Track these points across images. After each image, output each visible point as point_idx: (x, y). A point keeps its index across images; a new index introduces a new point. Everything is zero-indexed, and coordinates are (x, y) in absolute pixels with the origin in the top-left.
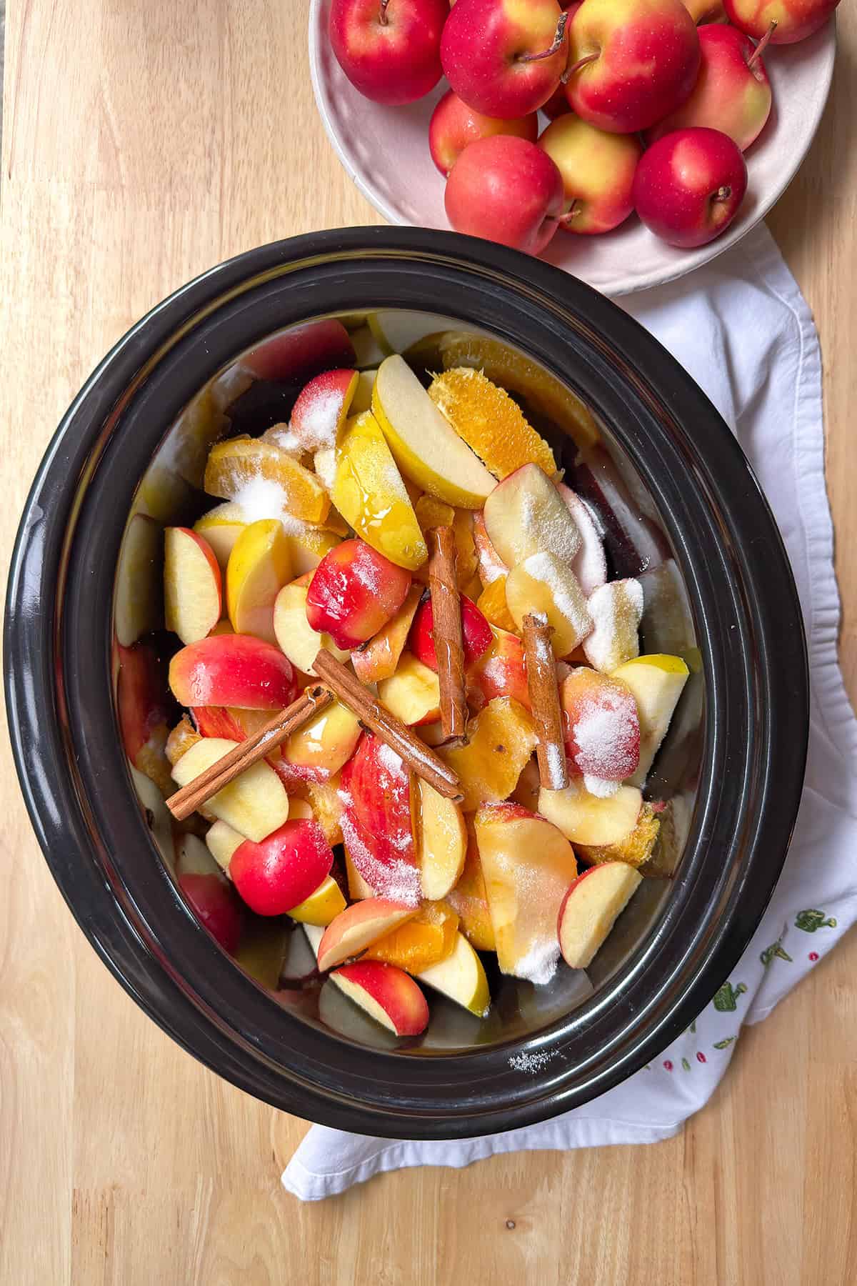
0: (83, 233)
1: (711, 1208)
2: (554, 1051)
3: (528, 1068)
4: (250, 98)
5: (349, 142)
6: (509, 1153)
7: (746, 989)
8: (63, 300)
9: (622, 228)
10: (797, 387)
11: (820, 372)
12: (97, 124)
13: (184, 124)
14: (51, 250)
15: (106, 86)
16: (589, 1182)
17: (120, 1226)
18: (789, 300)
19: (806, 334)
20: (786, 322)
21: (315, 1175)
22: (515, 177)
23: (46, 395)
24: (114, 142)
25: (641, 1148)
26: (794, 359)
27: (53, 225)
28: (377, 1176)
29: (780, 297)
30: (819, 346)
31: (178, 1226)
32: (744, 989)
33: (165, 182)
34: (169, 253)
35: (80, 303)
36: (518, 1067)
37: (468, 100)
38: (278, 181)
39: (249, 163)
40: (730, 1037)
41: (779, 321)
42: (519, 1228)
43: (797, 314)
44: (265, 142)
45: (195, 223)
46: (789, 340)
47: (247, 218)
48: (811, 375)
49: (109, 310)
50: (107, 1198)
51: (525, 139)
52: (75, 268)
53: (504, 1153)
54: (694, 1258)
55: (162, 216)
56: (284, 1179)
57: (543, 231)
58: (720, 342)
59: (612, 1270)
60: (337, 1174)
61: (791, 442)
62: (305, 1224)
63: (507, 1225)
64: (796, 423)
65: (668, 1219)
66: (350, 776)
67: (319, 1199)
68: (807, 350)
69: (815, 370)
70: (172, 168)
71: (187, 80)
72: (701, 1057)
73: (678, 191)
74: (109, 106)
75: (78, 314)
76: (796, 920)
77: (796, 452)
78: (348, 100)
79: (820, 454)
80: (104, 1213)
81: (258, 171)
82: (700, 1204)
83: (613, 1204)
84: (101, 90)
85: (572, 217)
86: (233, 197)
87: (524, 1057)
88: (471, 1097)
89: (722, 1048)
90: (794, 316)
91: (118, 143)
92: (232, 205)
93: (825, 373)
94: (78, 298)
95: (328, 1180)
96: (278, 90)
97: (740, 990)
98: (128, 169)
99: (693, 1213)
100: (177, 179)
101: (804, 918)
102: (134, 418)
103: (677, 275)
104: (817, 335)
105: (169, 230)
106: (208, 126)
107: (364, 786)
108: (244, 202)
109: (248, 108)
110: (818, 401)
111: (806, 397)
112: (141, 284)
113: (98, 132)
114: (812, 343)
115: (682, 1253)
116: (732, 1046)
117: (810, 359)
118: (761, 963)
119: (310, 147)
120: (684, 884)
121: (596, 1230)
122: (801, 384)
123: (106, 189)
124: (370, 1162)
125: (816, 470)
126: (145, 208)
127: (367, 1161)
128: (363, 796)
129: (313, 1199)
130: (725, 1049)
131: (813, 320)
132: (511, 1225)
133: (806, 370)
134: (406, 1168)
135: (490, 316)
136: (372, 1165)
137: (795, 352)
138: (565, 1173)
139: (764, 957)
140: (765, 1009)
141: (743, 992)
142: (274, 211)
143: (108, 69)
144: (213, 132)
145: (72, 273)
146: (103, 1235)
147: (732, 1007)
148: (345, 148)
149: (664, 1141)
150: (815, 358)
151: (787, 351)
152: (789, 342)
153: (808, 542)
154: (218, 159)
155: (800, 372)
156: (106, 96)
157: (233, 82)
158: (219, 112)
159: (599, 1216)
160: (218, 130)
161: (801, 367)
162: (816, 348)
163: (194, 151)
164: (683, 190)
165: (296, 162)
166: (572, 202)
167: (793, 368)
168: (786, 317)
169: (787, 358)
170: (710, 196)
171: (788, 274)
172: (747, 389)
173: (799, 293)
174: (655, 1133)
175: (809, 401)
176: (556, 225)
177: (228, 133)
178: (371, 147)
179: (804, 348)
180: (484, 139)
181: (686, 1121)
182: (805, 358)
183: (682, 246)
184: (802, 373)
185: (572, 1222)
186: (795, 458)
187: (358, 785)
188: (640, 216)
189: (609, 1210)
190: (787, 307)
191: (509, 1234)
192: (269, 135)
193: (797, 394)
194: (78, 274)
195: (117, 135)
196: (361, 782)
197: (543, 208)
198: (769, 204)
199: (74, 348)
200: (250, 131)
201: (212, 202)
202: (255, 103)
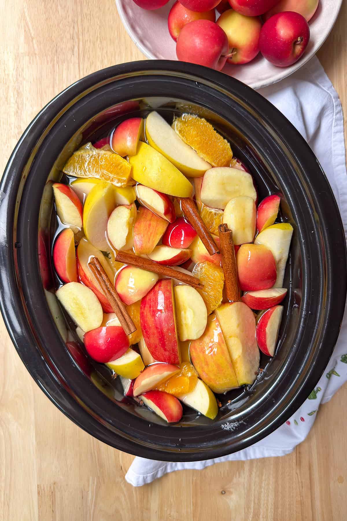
0: (20, 75)
1: (308, 481)
2: (241, 421)
3: (230, 429)
4: (89, 13)
5: (133, 28)
6: (222, 462)
7: (321, 389)
8: (12, 105)
9: (255, 60)
10: (333, 128)
11: (343, 121)
12: (23, 27)
13: (61, 25)
14: (6, 84)
15: (26, 10)
16: (256, 473)
17: (58, 500)
18: (328, 90)
19: (336, 105)
20: (328, 99)
21: (139, 475)
22: (207, 37)
23: (8, 147)
24: (31, 35)
25: (277, 458)
26: (331, 115)
27: (6, 72)
28: (165, 475)
29: (324, 88)
30: (342, 109)
31: (83, 498)
32: (319, 389)
33: (54, 51)
34: (58, 82)
35: (20, 106)
36: (225, 429)
37: (184, 5)
38: (103, 49)
39: (90, 42)
40: (314, 410)
41: (324, 98)
42: (227, 493)
43: (332, 95)
44: (97, 31)
45: (68, 68)
46: (329, 107)
47: (90, 65)
48: (339, 122)
49: (33, 109)
50: (52, 488)
51: (210, 20)
52: (17, 91)
53: (219, 463)
54: (302, 503)
55: (53, 66)
56: (126, 477)
57: (220, 62)
58: (299, 109)
59: (267, 510)
60: (149, 475)
61: (331, 152)
62: (136, 496)
63: (222, 493)
64: (333, 144)
65: (290, 487)
66: (145, 304)
67: (141, 485)
68: (337, 111)
69: (341, 120)
70: (57, 45)
71: (61, 6)
72: (302, 419)
73: (279, 40)
74: (28, 19)
75: (19, 112)
76: (341, 359)
77: (333, 156)
78: (132, 9)
79: (344, 157)
80: (51, 494)
81: (94, 45)
82: (303, 481)
83: (266, 482)
84: (24, 12)
85: (233, 55)
86: (84, 56)
87: (228, 424)
88: (205, 442)
89: (311, 415)
90: (331, 97)
91: (32, 35)
92: (84, 60)
93: (345, 122)
94: (19, 104)
95: (145, 478)
96: (101, 8)
97: (318, 390)
98: (38, 46)
99: (300, 484)
100: (59, 50)
101: (344, 358)
102: (43, 151)
103: (280, 79)
104: (341, 105)
105: (57, 72)
106: (71, 26)
107: (152, 308)
108: (89, 59)
109: (88, 17)
110: (342, 133)
111: (337, 132)
112: (46, 97)
113: (23, 31)
114: (339, 108)
115: (296, 502)
116: (315, 414)
117: (338, 116)
118: (326, 378)
119: (116, 33)
120: (295, 346)
121: (260, 493)
122: (335, 126)
123: (28, 55)
124: (162, 469)
125: (342, 164)
126: (46, 63)
127: (161, 468)
128: (151, 313)
129: (139, 485)
130: (313, 415)
131: (339, 98)
132: (223, 492)
133: (336, 120)
134: (178, 471)
135: (199, 98)
136: (163, 470)
137: (332, 113)
138: (245, 469)
139: (328, 375)
140: (329, 397)
141: (319, 391)
142: (102, 62)
143: (27, 3)
144: (74, 28)
145: (16, 93)
146: (51, 503)
147: (315, 397)
148: (131, 29)
149: (288, 455)
150: (341, 115)
151: (328, 113)
152: (329, 108)
153: (340, 196)
154: (77, 40)
155: (334, 121)
156: (26, 14)
157: (81, 5)
158: (76, 19)
159: (261, 487)
160: (76, 27)
161: (334, 119)
162: (341, 111)
163: (66, 37)
164: (282, 40)
165: (111, 40)
166: (232, 49)
167: (331, 120)
168: (327, 97)
169: (328, 115)
170: (293, 42)
171: (327, 78)
172: (312, 130)
173: (332, 87)
174: (284, 452)
175: (338, 134)
176: (225, 59)
177: (80, 28)
178: (143, 29)
179: (336, 111)
180: (193, 22)
181: (297, 446)
182: (336, 115)
183: (282, 66)
184: (335, 121)
185: (249, 490)
186: (333, 159)
187: (149, 308)
188: (263, 54)
189: (265, 484)
190: (328, 93)
191: (223, 496)
192: (98, 28)
193: (333, 131)
194: (19, 93)
195: (32, 31)
196: (150, 307)
197: (220, 52)
198: (319, 46)
199: (18, 126)
200: (90, 27)
201: (75, 59)
202: (91, 14)
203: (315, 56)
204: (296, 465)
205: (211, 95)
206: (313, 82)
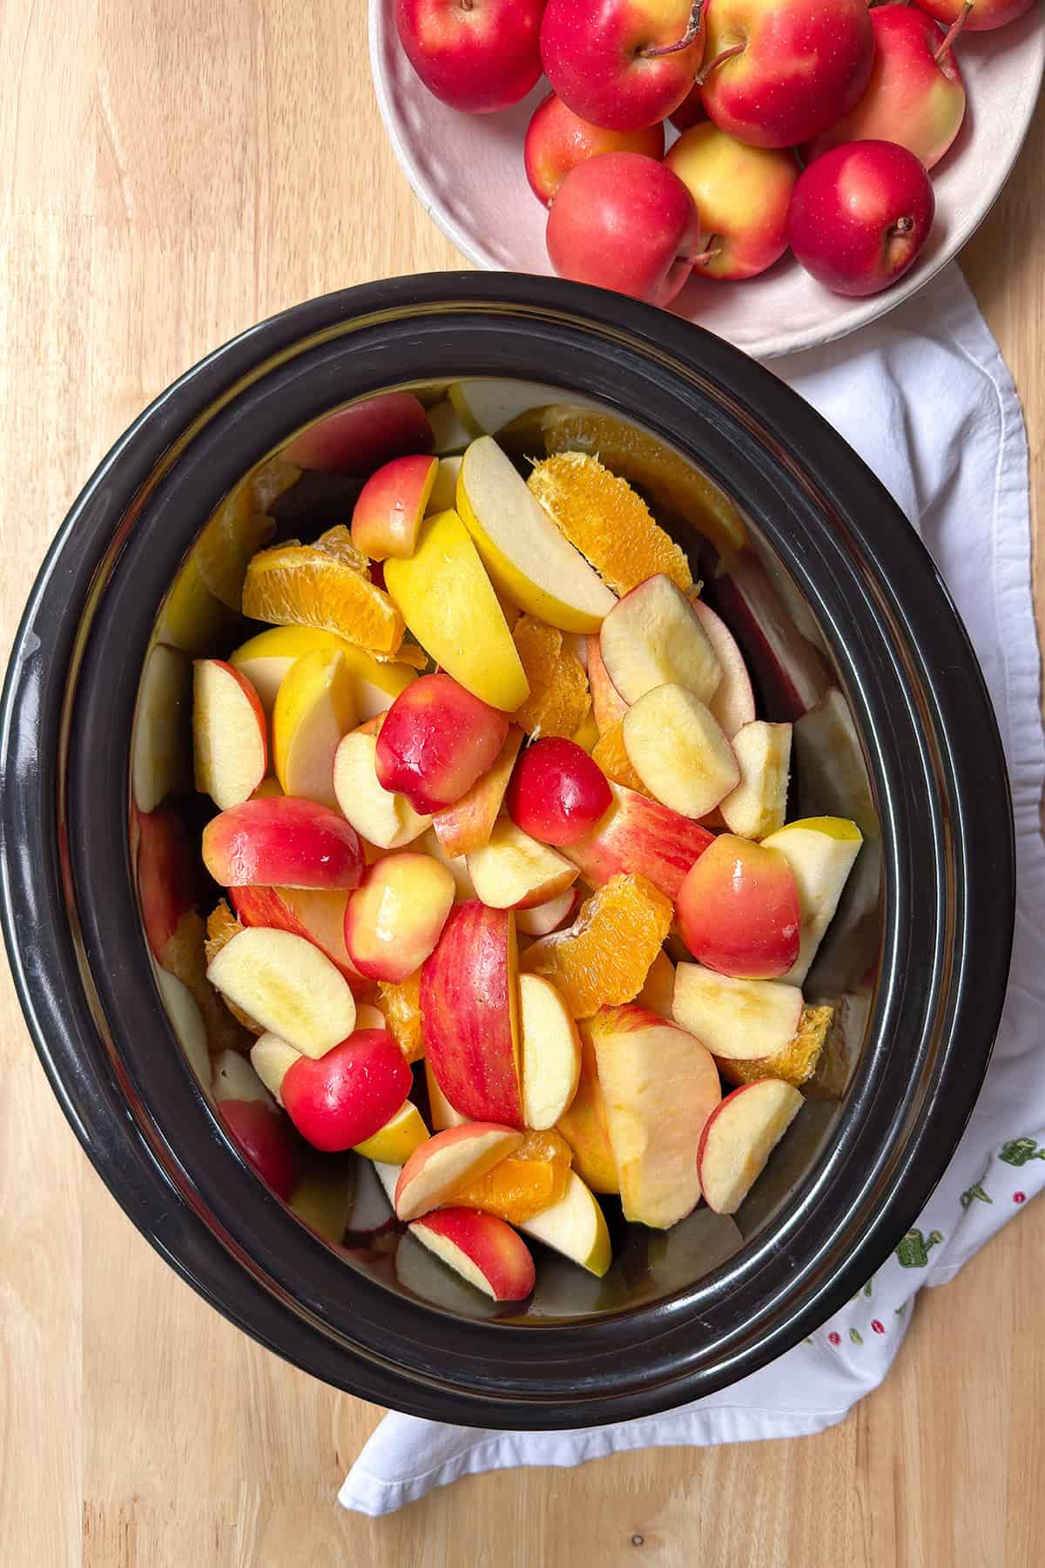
0: (78, 282)
1: (891, 1516)
4: (292, 105)
5: (422, 164)
6: (635, 1450)
7: (941, 1237)
8: (53, 368)
9: (773, 271)
10: (998, 477)
11: (1026, 457)
12: (94, 139)
13: (206, 139)
14: (36, 304)
15: (104, 90)
16: (736, 1486)
17: (143, 1547)
18: (985, 365)
19: (1008, 409)
20: (983, 393)
21: (389, 1483)
22: (638, 207)
23: (34, 491)
24: (116, 162)
25: (800, 1441)
26: (995, 438)
27: (39, 270)
28: (464, 1480)
29: (973, 359)
30: (1024, 425)
31: (217, 1547)
32: (937, 1238)
33: (183, 214)
34: (190, 307)
35: (76, 373)
37: (575, 107)
38: (329, 213)
39: (292, 189)
41: (974, 390)
42: (647, 1543)
43: (996, 382)
44: (312, 163)
45: (222, 267)
46: (986, 415)
47: (289, 261)
48: (1014, 462)
49: (113, 381)
50: (127, 1514)
51: (649, 156)
52: (69, 327)
53: (629, 1451)
55: (180, 258)
56: (342, 1494)
57: (673, 275)
58: (898, 417)
60: (417, 1478)
61: (989, 548)
62: (377, 1545)
63: (634, 1542)
64: (995, 524)
65: (835, 1531)
66: (432, 975)
67: (395, 1509)
68: (1009, 429)
69: (1020, 454)
70: (192, 196)
71: (209, 83)
72: (877, 1327)
73: (844, 223)
74: (110, 116)
75: (72, 387)
76: (1001, 1152)
77: (995, 560)
78: (421, 109)
79: (1027, 562)
80: (123, 1531)
81: (303, 200)
82: (876, 1512)
83: (766, 1514)
84: (98, 96)
85: (710, 258)
86: (271, 232)
88: (590, 1376)
90: (992, 386)
91: (121, 163)
92: (271, 244)
93: (1033, 457)
94: (73, 365)
95: (406, 1487)
96: (327, 94)
97: (932, 1240)
98: (135, 198)
99: (867, 1523)
100: (199, 211)
101: (1011, 1148)
103: (845, 330)
104: (1022, 410)
105: (189, 276)
106: (237, 141)
107: (450, 986)
108: (286, 241)
109: (290, 118)
110: (1025, 494)
111: (1008, 490)
113: (95, 150)
114: (1016, 421)
117: (1013, 441)
118: (959, 1205)
119: (369, 171)
120: (857, 1106)
121: (745, 1546)
122: (1003, 473)
123: (106, 224)
124: (456, 1461)
125: (1021, 584)
126: (157, 246)
127: (453, 1459)
128: (449, 999)
129: (387, 1512)
131: (1016, 390)
132: (638, 1541)
133: (1009, 454)
134: (503, 1469)
136: (459, 1465)
137: (994, 432)
138: (705, 1476)
139: (965, 1199)
141: (937, 1241)
143: (107, 67)
144: (244, 148)
145: (65, 333)
146: (122, 1559)
147: (922, 1261)
149: (830, 1429)
150: (1020, 439)
151: (983, 430)
152: (987, 418)
153: (1008, 676)
154: (251, 184)
155: (1001, 457)
156: (106, 102)
157: (269, 84)
158: (251, 122)
159: (748, 1529)
160: (251, 146)
161: (1001, 452)
162: (1021, 428)
163: (220, 174)
164: (852, 222)
165: (352, 187)
166: (708, 239)
167: (992, 454)
168: (983, 386)
169: (984, 440)
170: (886, 229)
171: (985, 330)
172: (934, 479)
173: (999, 355)
174: (820, 1420)
175: (1010, 494)
176: (689, 268)
177: (264, 152)
178: (450, 167)
179: (1006, 428)
180: (597, 158)
181: (858, 1404)
182: (1007, 438)
183: (851, 294)
184: (1004, 459)
185: (714, 1534)
186: (994, 567)
187: (443, 986)
188: (797, 255)
189: (761, 1519)
190: (983, 374)
191: (636, 1552)
192: (316, 152)
193: (997, 486)
194: (73, 335)
195: (119, 152)
196: (447, 982)
197: (673, 247)
198: (962, 240)
199: (69, 431)
200: (293, 148)
201: (244, 241)
202: (298, 110)
203: (955, 265)
204: (857, 1465)
205: (645, 380)
206: (942, 339)
